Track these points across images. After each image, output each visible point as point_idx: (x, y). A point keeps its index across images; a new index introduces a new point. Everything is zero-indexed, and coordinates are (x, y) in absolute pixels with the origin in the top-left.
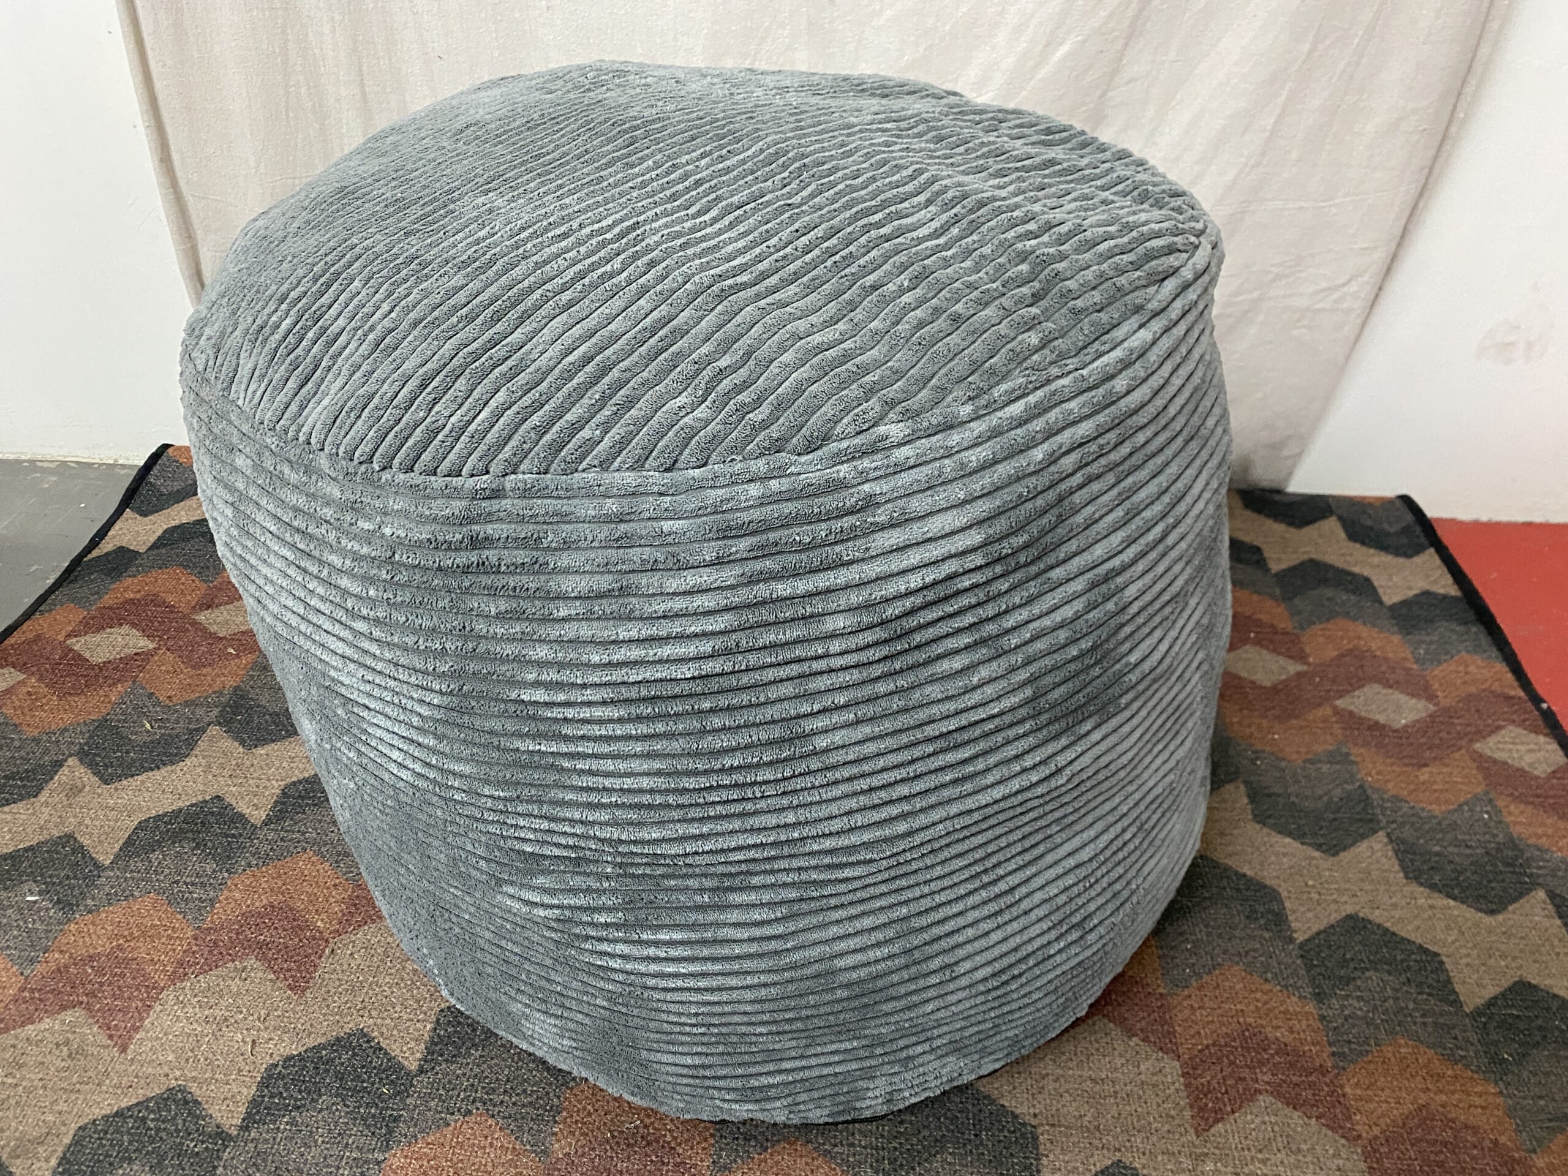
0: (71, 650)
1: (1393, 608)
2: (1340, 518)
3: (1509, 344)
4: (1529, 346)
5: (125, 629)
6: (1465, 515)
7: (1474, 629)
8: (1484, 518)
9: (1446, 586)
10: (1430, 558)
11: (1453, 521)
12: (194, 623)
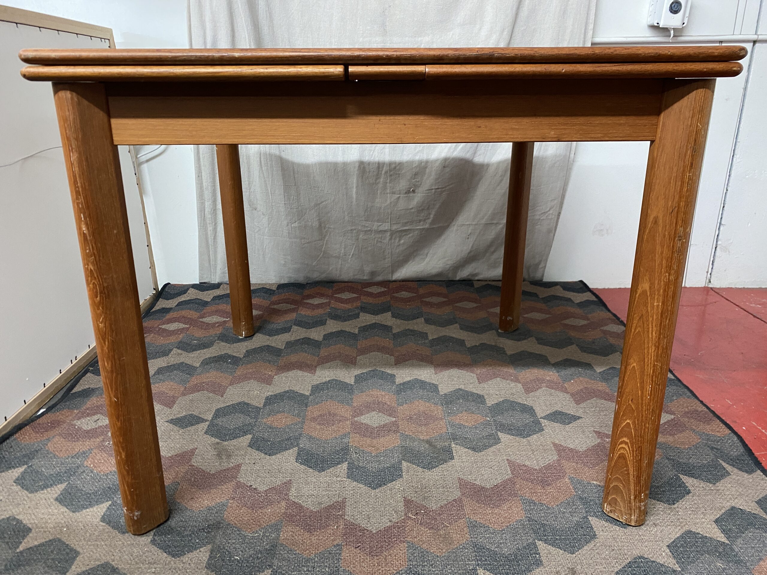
0: (161, 328)
1: (578, 303)
2: (561, 286)
3: (601, 230)
4: (607, 230)
5: (177, 323)
6: (600, 287)
7: (601, 307)
8: (607, 288)
9: (594, 298)
10: (589, 294)
11: (597, 289)
12: (199, 321)
